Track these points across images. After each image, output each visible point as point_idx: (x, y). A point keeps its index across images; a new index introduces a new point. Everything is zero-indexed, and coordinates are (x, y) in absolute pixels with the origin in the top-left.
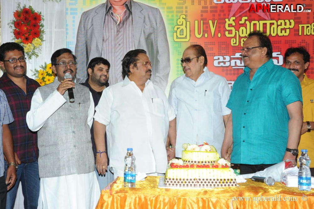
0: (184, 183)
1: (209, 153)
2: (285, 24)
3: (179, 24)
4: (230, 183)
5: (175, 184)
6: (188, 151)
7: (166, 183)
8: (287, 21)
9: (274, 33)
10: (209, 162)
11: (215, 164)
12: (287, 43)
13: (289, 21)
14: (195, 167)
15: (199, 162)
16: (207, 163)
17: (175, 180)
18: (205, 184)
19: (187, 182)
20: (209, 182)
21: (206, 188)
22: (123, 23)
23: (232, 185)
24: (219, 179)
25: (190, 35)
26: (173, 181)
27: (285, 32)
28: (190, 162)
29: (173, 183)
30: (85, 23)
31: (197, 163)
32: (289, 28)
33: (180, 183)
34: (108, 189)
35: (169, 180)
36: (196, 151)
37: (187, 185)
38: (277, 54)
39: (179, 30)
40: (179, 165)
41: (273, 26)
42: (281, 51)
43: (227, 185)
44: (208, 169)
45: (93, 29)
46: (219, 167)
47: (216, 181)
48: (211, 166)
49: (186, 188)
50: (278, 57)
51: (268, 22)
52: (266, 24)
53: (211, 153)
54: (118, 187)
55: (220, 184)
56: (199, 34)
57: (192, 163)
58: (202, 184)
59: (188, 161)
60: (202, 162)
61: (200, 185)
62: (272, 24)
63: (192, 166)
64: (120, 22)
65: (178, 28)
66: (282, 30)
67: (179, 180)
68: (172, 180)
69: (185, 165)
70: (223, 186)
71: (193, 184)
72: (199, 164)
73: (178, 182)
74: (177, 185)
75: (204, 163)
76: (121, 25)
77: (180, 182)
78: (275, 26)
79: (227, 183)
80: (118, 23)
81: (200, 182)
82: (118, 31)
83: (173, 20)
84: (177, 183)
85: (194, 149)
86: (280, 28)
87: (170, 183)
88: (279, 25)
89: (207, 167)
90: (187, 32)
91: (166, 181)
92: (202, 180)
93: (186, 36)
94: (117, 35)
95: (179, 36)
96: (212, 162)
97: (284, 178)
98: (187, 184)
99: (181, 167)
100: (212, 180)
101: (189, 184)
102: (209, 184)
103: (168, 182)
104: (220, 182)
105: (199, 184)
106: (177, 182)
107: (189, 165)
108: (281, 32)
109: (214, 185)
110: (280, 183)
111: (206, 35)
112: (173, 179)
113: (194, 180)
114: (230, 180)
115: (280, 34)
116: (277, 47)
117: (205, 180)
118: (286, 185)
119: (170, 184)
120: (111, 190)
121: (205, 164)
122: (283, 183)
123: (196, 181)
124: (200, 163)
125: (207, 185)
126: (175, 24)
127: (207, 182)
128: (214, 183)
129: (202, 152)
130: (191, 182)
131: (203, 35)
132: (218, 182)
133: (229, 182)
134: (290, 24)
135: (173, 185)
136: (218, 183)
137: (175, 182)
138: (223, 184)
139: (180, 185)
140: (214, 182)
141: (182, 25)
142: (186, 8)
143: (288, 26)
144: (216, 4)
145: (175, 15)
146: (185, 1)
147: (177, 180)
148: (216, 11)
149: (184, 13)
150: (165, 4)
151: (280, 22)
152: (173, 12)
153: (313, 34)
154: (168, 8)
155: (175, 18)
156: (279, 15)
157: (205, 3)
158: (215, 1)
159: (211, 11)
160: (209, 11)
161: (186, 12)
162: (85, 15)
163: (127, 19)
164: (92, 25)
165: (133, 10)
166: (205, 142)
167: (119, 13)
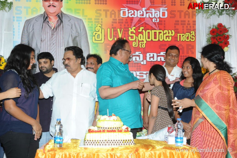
0: (98, 143)
2: (169, 33)
3: (97, 30)
4: (130, 142)
6: (101, 120)
7: (85, 143)
8: (170, 31)
9: (161, 39)
10: (115, 128)
11: (120, 129)
13: (171, 31)
14: (106, 132)
15: (108, 128)
16: (114, 129)
17: (91, 141)
18: (113, 144)
19: (100, 142)
20: (115, 142)
22: (56, 28)
23: (131, 144)
24: (123, 140)
25: (104, 39)
26: (90, 142)
27: (169, 39)
28: (103, 128)
29: (90, 143)
30: (27, 28)
31: (107, 129)
32: (171, 36)
33: (95, 143)
34: (42, 149)
35: (87, 142)
36: (106, 121)
38: (163, 54)
39: (97, 35)
40: (94, 130)
41: (161, 34)
43: (128, 144)
44: (115, 133)
45: (34, 33)
46: (123, 131)
47: (120, 141)
48: (117, 131)
49: (99, 147)
51: (158, 31)
52: (156, 32)
53: (117, 122)
54: (49, 147)
56: (111, 38)
58: (110, 144)
59: (101, 128)
60: (111, 128)
62: (160, 33)
63: (104, 131)
64: (54, 28)
65: (96, 34)
66: (166, 37)
67: (94, 141)
68: (89, 141)
69: (99, 130)
72: (109, 130)
73: (94, 143)
74: (92, 145)
75: (112, 129)
76: (55, 30)
77: (95, 142)
78: (162, 34)
79: (128, 142)
80: (52, 29)
81: (109, 142)
82: (52, 34)
83: (92, 27)
84: (93, 143)
85: (105, 119)
86: (165, 35)
87: (87, 143)
88: (165, 34)
89: (115, 131)
90: (102, 37)
91: (85, 142)
92: (110, 141)
93: (102, 39)
94: (52, 37)
95: (97, 39)
96: (117, 128)
97: (166, 139)
98: (100, 144)
99: (96, 132)
100: (118, 141)
102: (115, 144)
103: (86, 143)
105: (108, 143)
106: (93, 142)
107: (102, 131)
108: (166, 39)
110: (164, 142)
112: (90, 141)
113: (105, 141)
114: (130, 140)
115: (165, 40)
116: (163, 48)
117: (113, 141)
118: (167, 143)
120: (44, 149)
121: (113, 129)
122: (165, 142)
123: (106, 141)
124: (110, 129)
126: (94, 30)
128: (119, 143)
129: (111, 121)
130: (103, 142)
131: (114, 39)
132: (122, 142)
134: (172, 33)
136: (122, 143)
137: (91, 143)
138: (125, 144)
139: (95, 145)
140: (119, 142)
141: (99, 31)
142: (102, 19)
143: (170, 34)
144: (122, 17)
145: (94, 25)
146: (101, 14)
147: (93, 141)
148: (122, 23)
149: (100, 23)
150: (86, 16)
151: (165, 31)
152: (92, 22)
153: (186, 40)
154: (89, 19)
155: (94, 26)
156: (165, 27)
157: (115, 17)
158: (122, 15)
159: (119, 23)
160: (117, 22)
161: (102, 22)
162: (28, 22)
163: (59, 26)
164: (33, 29)
165: (64, 19)
166: (113, 114)
167: (53, 22)
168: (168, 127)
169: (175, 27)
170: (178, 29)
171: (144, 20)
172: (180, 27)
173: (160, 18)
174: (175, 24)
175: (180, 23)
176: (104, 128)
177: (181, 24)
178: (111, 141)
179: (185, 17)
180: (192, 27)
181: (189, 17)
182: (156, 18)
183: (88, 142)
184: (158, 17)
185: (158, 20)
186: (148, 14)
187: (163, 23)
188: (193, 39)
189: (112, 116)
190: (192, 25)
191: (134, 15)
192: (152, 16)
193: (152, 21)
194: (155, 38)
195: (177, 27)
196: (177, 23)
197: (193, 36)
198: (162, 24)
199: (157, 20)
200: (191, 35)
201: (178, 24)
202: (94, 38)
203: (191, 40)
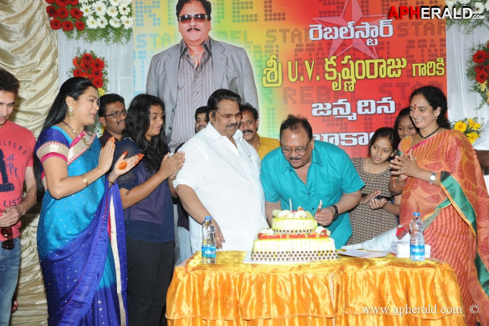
0: (274, 257)
1: (304, 220)
2: (396, 64)
3: (269, 66)
4: (330, 255)
5: (264, 258)
6: (280, 218)
7: (253, 257)
8: (398, 60)
9: (383, 74)
10: (304, 231)
11: (312, 233)
12: (400, 86)
13: (401, 60)
14: (288, 237)
15: (292, 231)
16: (302, 233)
17: (264, 254)
18: (300, 258)
19: (278, 255)
20: (304, 255)
21: (301, 262)
22: (201, 66)
23: (333, 258)
24: (317, 251)
25: (283, 80)
26: (261, 255)
27: (397, 73)
28: (282, 232)
29: (261, 257)
30: (156, 67)
31: (290, 232)
32: (401, 68)
33: (270, 257)
34: (183, 266)
36: (288, 219)
37: (279, 259)
38: (388, 100)
39: (269, 73)
40: (268, 235)
41: (381, 66)
42: (392, 95)
43: (326, 257)
44: (303, 240)
45: (165, 75)
46: (317, 237)
47: (313, 253)
48: (307, 236)
49: (277, 263)
50: (389, 103)
51: (376, 62)
52: (373, 63)
53: (307, 220)
54: (195, 263)
55: (318, 257)
56: (294, 77)
57: (284, 233)
58: (296, 258)
59: (279, 231)
60: (296, 231)
61: (294, 259)
62: (380, 64)
63: (284, 237)
64: (198, 66)
65: (267, 71)
66: (392, 70)
67: (268, 254)
68: (259, 254)
69: (276, 235)
70: (322, 259)
71: (285, 258)
72: (293, 234)
73: (268, 256)
74: (266, 259)
75: (298, 232)
76: (199, 69)
77: (270, 255)
78: (384, 66)
79: (326, 255)
80: (195, 67)
81: (294, 255)
82: (196, 77)
83: (261, 61)
84: (266, 257)
85: (286, 216)
86: (390, 68)
87: (257, 257)
88: (390, 65)
89: (303, 236)
90: (279, 76)
91: (253, 255)
92: (296, 253)
93: (278, 80)
94: (195, 81)
95: (269, 81)
96: (308, 231)
97: (394, 248)
98: (278, 257)
99: (270, 237)
100: (309, 253)
101: (281, 258)
102: (304, 258)
103: (255, 256)
104: (317, 255)
105: (292, 257)
106: (266, 255)
107: (281, 236)
108: (392, 73)
109: (311, 258)
111: (302, 79)
112: (262, 253)
113: (287, 252)
114: (330, 251)
115: (390, 76)
116: (387, 91)
117: (300, 253)
118: (396, 256)
119: (257, 259)
120: (186, 267)
121: (300, 233)
122: (393, 253)
123: (289, 254)
124: (294, 232)
125: (302, 259)
126: (264, 66)
127: (302, 254)
128: (311, 256)
129: (295, 220)
130: (283, 255)
131: (299, 79)
132: (315, 254)
133: (328, 254)
134: (402, 63)
135: (261, 259)
136: (315, 256)
137: (264, 256)
138: (322, 257)
139: (270, 259)
140: (311, 254)
141: (273, 67)
142: (277, 46)
143: (399, 66)
144: (313, 41)
145: (264, 57)
146: (275, 39)
147: (266, 253)
148: (313, 50)
149: (275, 52)
150: (251, 42)
151: (389, 61)
152: (261, 52)
153: (429, 74)
154: (255, 47)
155: (264, 59)
156: (388, 53)
157: (300, 40)
158: (311, 37)
159: (307, 50)
160: (305, 50)
161: (277, 51)
162: (156, 58)
163: (206, 61)
164: (165, 70)
165: (213, 51)
166: (299, 207)
167: (197, 55)
168: (398, 228)
169: (408, 52)
170: (412, 56)
171: (352, 43)
172: (416, 52)
173: (379, 37)
174: (407, 47)
175: (416, 44)
176: (284, 231)
177: (419, 46)
178: (298, 252)
179: (425, 34)
180: (439, 50)
181: (433, 33)
182: (372, 38)
183: (257, 255)
184: (377, 35)
185: (376, 41)
186: (358, 33)
187: (385, 46)
188: (440, 71)
189: (297, 211)
190: (438, 47)
191: (334, 36)
192: (365, 35)
193: (366, 43)
194: (372, 73)
195: (412, 51)
196: (411, 44)
197: (440, 66)
198: (383, 48)
199: (374, 42)
200: (438, 64)
201: (414, 47)
202: (264, 78)
203: (438, 74)
